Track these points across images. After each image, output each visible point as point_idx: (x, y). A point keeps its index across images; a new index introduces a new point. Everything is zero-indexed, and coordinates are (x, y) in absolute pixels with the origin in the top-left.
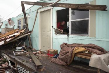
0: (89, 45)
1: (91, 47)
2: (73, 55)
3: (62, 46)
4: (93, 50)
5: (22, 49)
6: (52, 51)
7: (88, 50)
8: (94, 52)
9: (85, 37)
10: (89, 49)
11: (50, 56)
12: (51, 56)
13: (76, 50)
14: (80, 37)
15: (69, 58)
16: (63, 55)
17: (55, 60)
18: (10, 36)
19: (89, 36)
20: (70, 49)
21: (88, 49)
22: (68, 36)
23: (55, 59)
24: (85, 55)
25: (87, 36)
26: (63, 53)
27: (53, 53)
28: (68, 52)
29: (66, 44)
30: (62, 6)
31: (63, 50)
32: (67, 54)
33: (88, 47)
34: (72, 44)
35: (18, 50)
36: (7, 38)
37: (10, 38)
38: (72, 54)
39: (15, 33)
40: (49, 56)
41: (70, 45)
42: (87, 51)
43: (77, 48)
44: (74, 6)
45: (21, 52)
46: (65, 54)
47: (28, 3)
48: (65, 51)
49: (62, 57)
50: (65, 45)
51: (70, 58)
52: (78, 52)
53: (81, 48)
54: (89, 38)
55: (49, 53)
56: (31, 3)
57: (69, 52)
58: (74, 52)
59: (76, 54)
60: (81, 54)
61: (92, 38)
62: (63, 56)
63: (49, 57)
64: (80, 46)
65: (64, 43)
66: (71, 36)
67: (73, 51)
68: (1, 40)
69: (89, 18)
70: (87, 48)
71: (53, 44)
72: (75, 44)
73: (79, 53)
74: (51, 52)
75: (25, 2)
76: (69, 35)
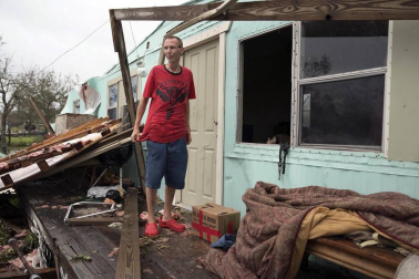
0: (384, 204)
1: (395, 216)
2: (301, 247)
3: (253, 199)
4: (406, 233)
5: (107, 196)
6: (215, 213)
7: (381, 228)
8: (414, 242)
9: (364, 160)
10: (387, 222)
11: (205, 235)
12: (209, 237)
13: (313, 224)
14: (339, 158)
15: (277, 262)
16: (251, 241)
17: (216, 262)
18: (65, 143)
19: (385, 154)
20: (286, 217)
21: (378, 223)
22: (285, 150)
23: (221, 253)
24: (361, 257)
25: (372, 154)
26: (251, 232)
27: (217, 225)
28: (276, 232)
29: (269, 189)
30: (260, 14)
31: (255, 220)
32: (272, 239)
33: (378, 212)
34: (302, 191)
35: (94, 198)
36: (55, 153)
37: (65, 150)
38: (292, 244)
39: (90, 132)
40: (201, 234)
41: (291, 191)
42: (375, 235)
43: (319, 211)
44: (313, 9)
45: (101, 207)
46: (260, 241)
47: (133, 14)
48: (261, 222)
49: (245, 252)
50: (263, 192)
51: (283, 261)
52: (323, 237)
53: (343, 213)
54: (386, 163)
55: (201, 221)
56: (142, 14)
57: (281, 232)
58: (303, 235)
59: (312, 243)
60: (339, 250)
61: (401, 165)
62: (252, 246)
63: (201, 238)
64: (339, 201)
65: (261, 184)
66: (298, 149)
67: (298, 227)
68: (32, 157)
69: (389, 66)
70: (372, 217)
71: (226, 182)
72: (315, 189)
73: (331, 242)
74: (209, 219)
75: (124, 10)
76: (291, 149)
